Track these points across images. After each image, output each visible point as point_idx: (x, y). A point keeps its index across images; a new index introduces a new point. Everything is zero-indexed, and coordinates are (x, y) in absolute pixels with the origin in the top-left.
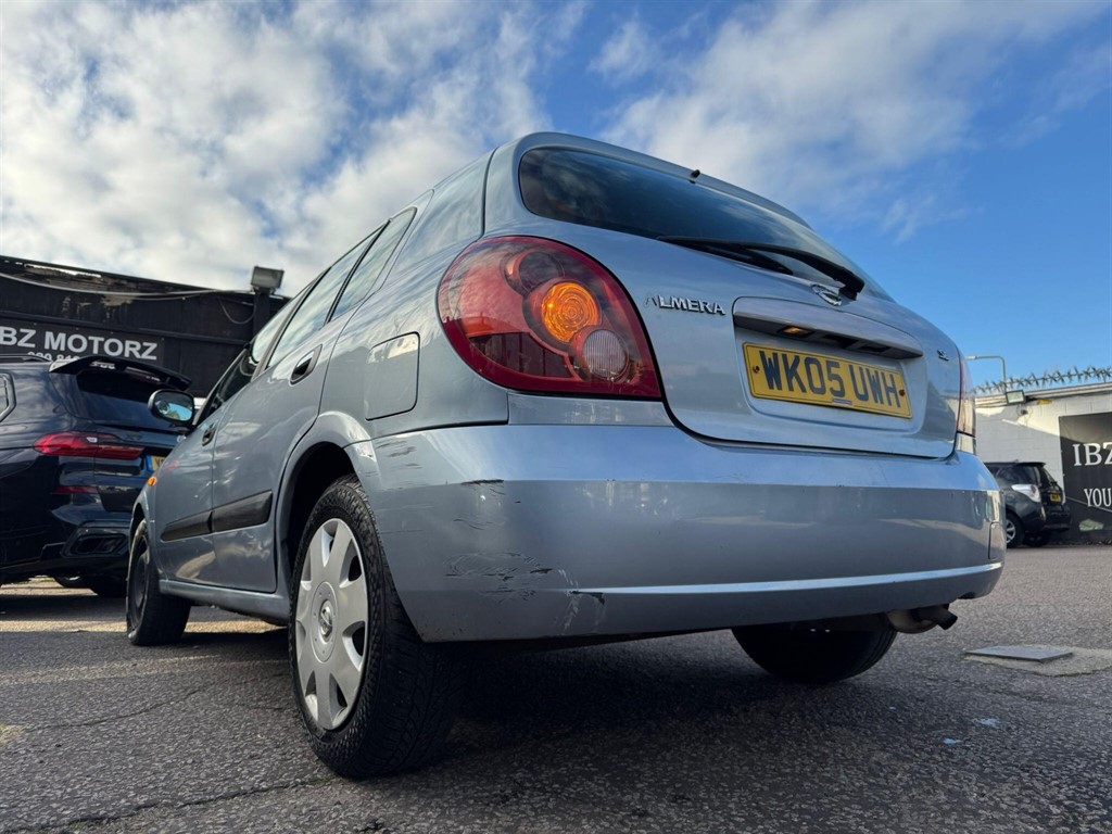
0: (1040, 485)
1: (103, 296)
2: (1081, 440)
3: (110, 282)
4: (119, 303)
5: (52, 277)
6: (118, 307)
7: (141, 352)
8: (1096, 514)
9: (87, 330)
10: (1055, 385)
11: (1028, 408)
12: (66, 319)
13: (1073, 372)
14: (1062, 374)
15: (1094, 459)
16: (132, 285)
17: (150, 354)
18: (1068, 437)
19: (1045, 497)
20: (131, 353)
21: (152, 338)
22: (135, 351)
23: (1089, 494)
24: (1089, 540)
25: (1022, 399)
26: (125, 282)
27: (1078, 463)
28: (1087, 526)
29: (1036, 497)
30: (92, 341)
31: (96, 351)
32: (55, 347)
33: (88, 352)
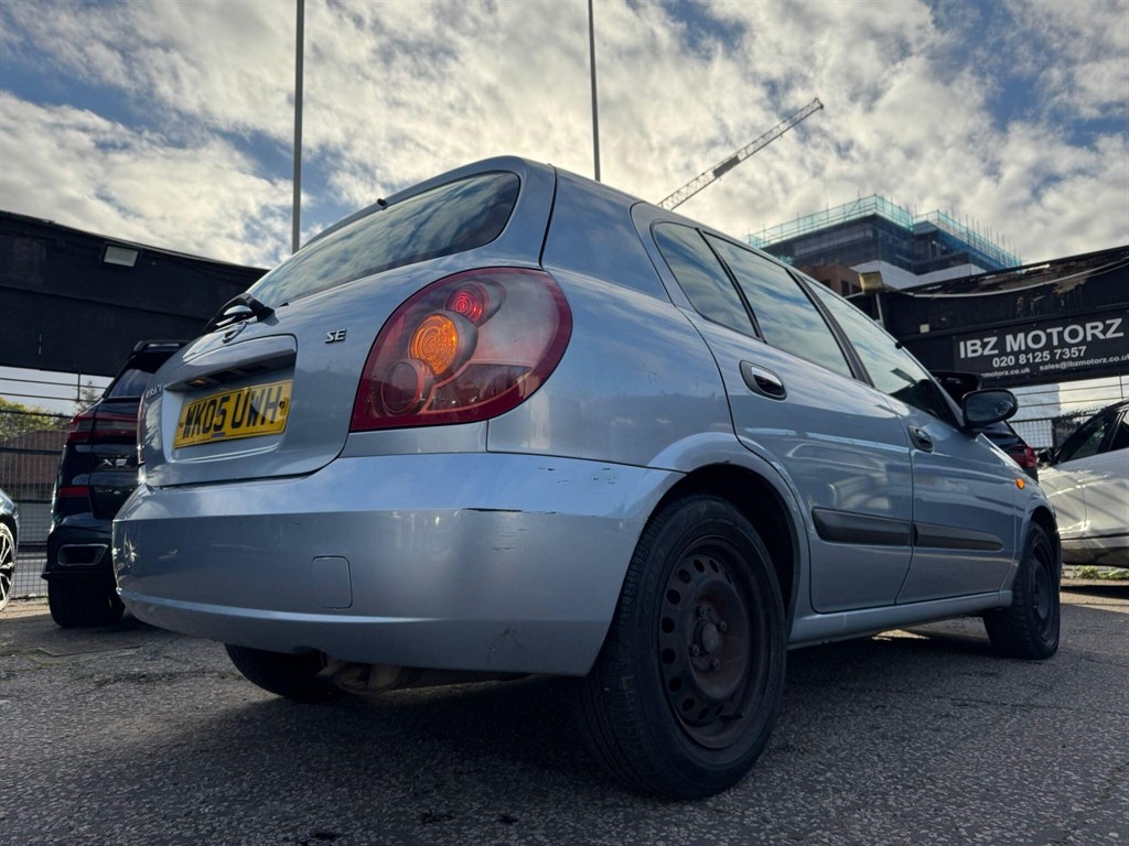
1: (1056, 284)
3: (1059, 268)
4: (1072, 287)
5: (1004, 282)
6: (1072, 291)
7: (1104, 332)
9: (1043, 324)
12: (1022, 318)
16: (1083, 264)
17: (1116, 332)
20: (1093, 335)
21: (1114, 313)
22: (1097, 332)
26: (1073, 264)
30: (1051, 333)
31: (1055, 343)
32: (1016, 348)
33: (1049, 346)
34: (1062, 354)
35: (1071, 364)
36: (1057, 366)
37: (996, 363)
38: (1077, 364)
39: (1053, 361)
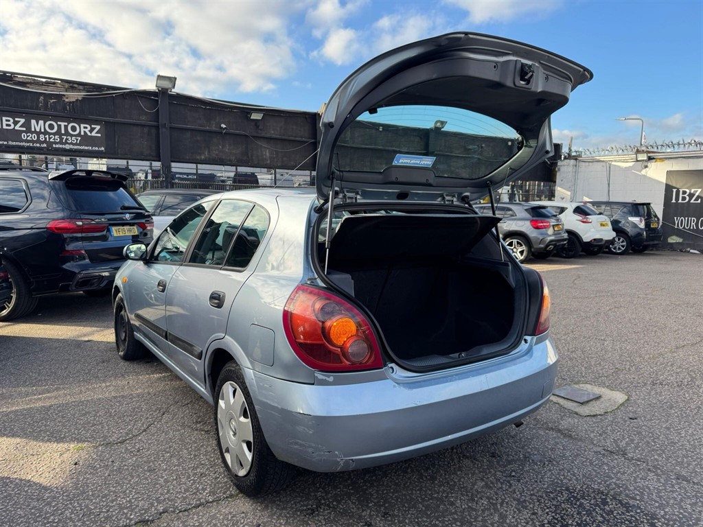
0: (646, 217)
1: (64, 95)
2: (678, 187)
3: (67, 85)
4: (73, 100)
5: (30, 83)
6: (73, 102)
7: (91, 131)
8: (679, 233)
9: (56, 118)
10: (669, 150)
11: (649, 164)
12: (42, 111)
13: (681, 142)
14: (674, 143)
15: (684, 199)
16: (81, 87)
17: (96, 133)
18: (670, 184)
19: (648, 225)
20: (85, 132)
21: (97, 122)
22: (87, 130)
23: (677, 220)
24: (673, 248)
25: (646, 158)
26: (76, 86)
27: (674, 201)
28: (673, 239)
29: (642, 225)
30: (60, 125)
31: (63, 132)
32: (38, 130)
33: (58, 132)
34: (67, 139)
35: (72, 147)
36: (64, 146)
37: (24, 136)
38: (76, 147)
39: (61, 143)
